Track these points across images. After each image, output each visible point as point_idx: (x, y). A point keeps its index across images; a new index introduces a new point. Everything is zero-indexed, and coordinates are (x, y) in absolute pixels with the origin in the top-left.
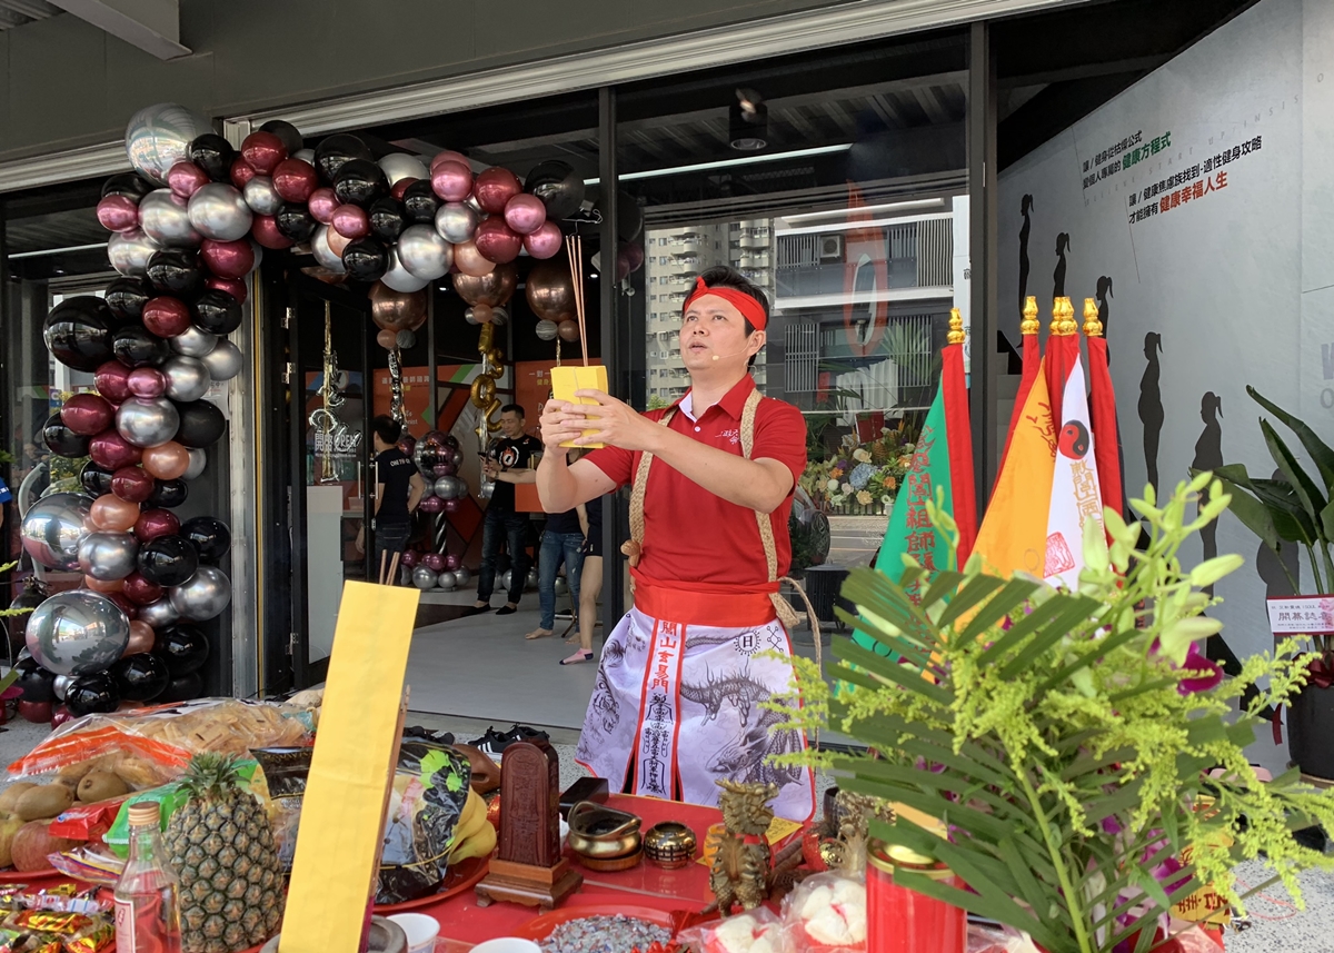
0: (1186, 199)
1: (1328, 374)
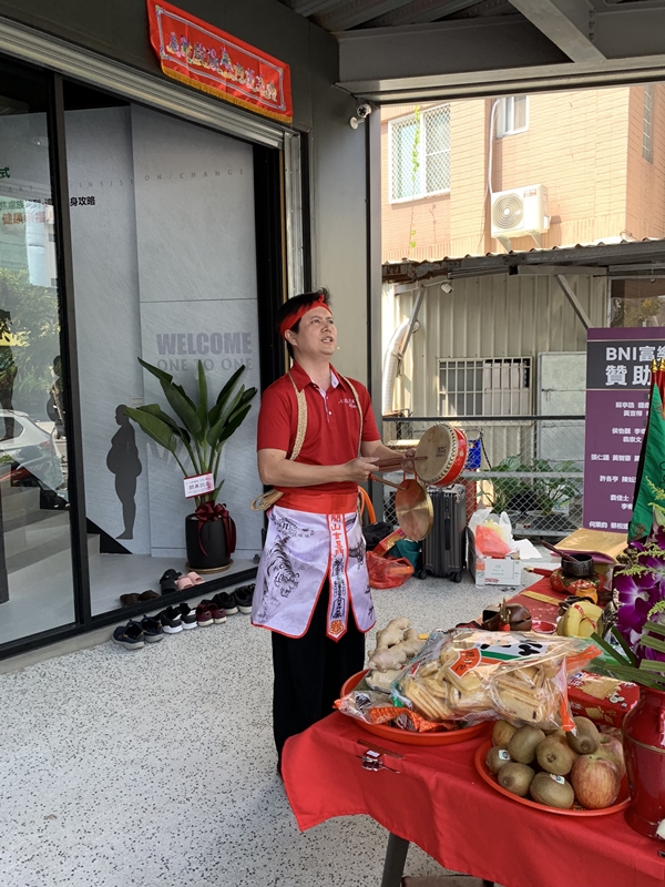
1: (162, 352)
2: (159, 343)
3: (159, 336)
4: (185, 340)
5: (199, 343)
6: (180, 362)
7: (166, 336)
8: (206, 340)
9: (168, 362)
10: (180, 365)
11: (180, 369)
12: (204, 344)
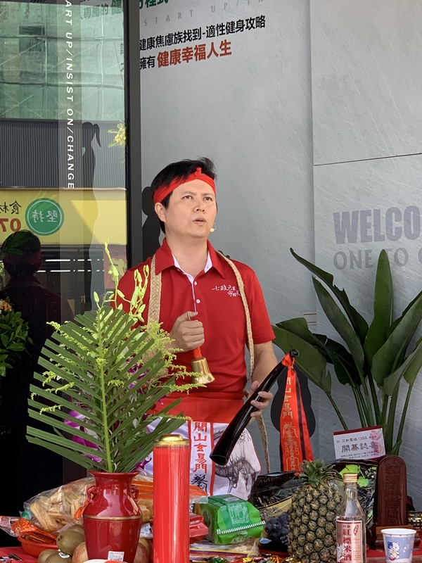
0: (187, 59)
1: (340, 240)
2: (337, 226)
3: (336, 215)
4: (370, 220)
5: (389, 223)
6: (363, 254)
7: (346, 214)
8: (398, 219)
9: (348, 255)
10: (363, 260)
11: (363, 265)
12: (396, 224)
